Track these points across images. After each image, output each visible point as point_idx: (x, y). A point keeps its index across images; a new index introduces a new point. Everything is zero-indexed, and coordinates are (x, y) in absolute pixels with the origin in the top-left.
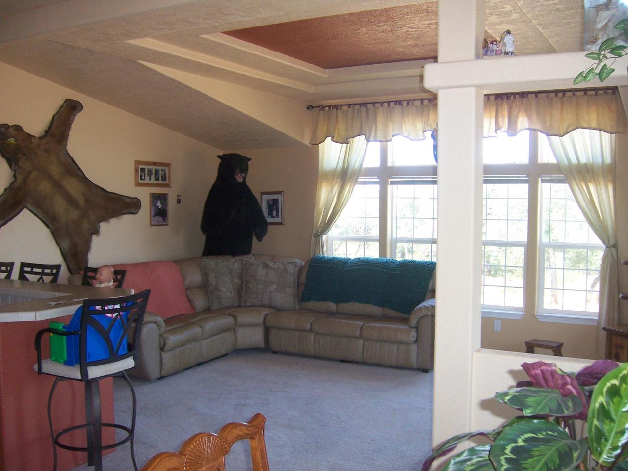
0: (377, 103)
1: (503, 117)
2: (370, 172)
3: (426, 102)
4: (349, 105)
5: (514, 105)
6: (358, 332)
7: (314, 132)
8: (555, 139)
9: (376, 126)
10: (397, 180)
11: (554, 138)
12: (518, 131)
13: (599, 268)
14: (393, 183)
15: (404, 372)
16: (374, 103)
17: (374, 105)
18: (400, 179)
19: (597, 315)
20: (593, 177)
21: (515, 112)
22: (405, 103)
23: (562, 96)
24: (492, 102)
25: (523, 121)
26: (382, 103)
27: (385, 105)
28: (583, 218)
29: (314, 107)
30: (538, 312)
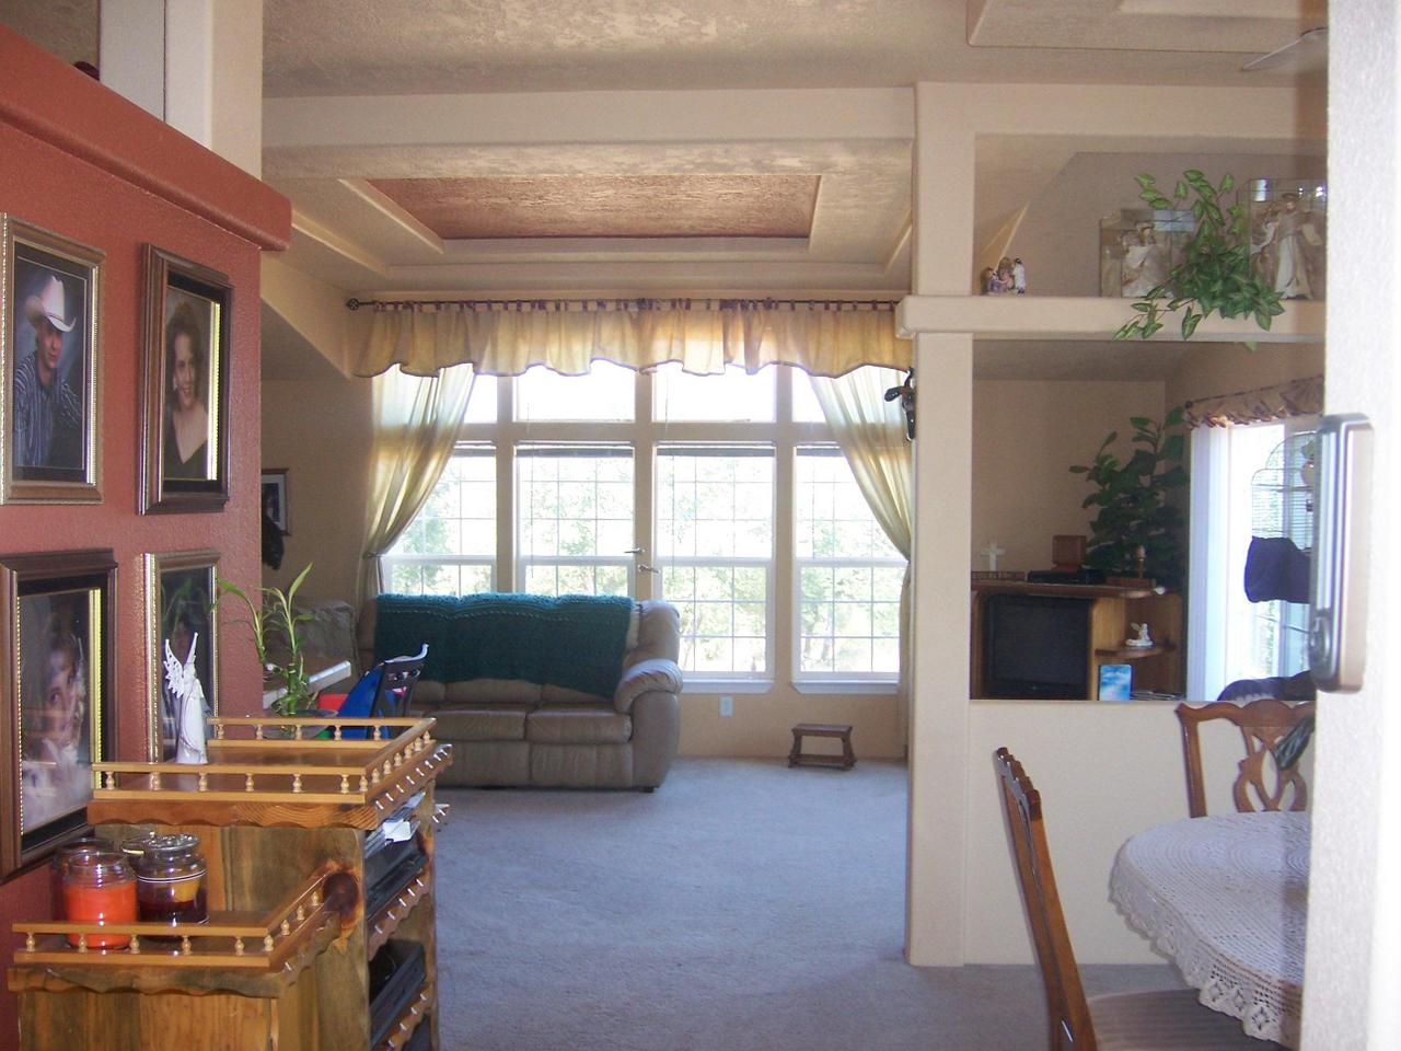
0: (496, 302)
1: (736, 339)
2: (477, 432)
3: (592, 307)
4: (438, 304)
5: (755, 322)
6: (521, 730)
7: (364, 354)
8: (823, 381)
9: (495, 346)
10: (530, 447)
11: (821, 379)
12: (761, 365)
13: (899, 599)
14: (521, 453)
15: (612, 796)
16: (489, 303)
17: (490, 307)
18: (536, 447)
19: (898, 677)
20: (887, 446)
21: (756, 333)
22: (551, 307)
23: (835, 309)
24: (716, 313)
25: (767, 349)
26: (506, 304)
27: (513, 307)
28: (870, 515)
29: (362, 304)
30: (796, 679)
